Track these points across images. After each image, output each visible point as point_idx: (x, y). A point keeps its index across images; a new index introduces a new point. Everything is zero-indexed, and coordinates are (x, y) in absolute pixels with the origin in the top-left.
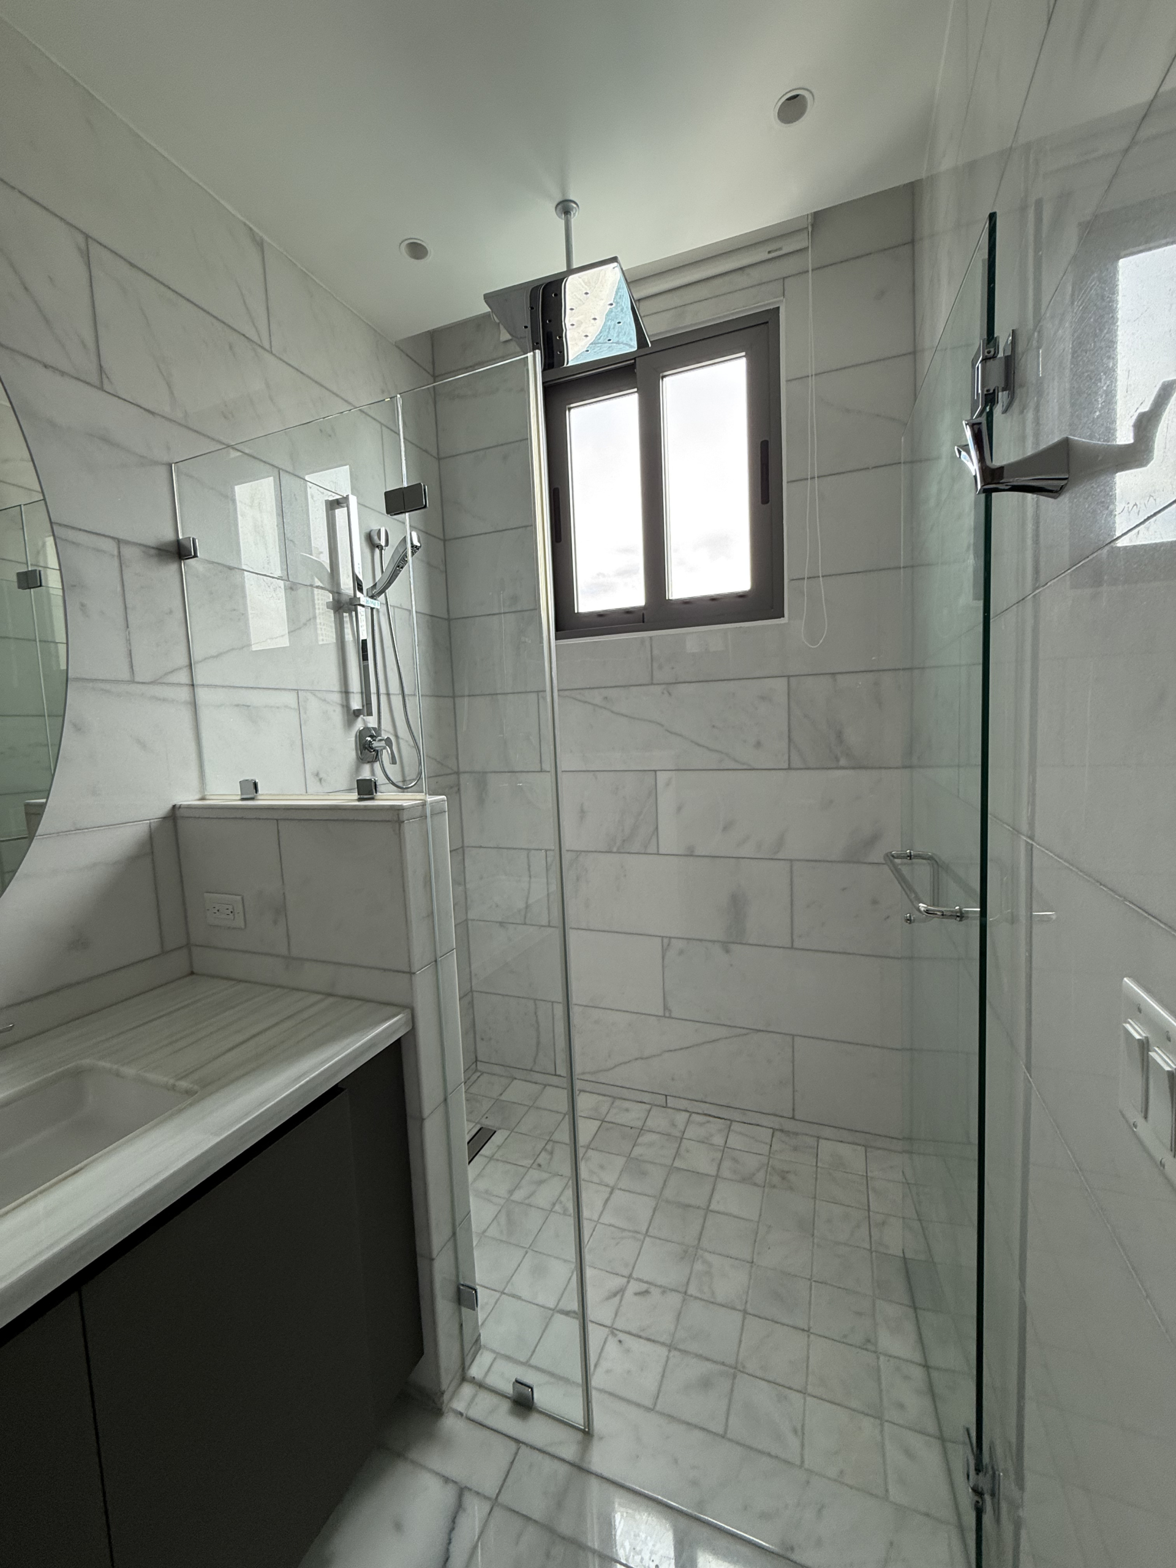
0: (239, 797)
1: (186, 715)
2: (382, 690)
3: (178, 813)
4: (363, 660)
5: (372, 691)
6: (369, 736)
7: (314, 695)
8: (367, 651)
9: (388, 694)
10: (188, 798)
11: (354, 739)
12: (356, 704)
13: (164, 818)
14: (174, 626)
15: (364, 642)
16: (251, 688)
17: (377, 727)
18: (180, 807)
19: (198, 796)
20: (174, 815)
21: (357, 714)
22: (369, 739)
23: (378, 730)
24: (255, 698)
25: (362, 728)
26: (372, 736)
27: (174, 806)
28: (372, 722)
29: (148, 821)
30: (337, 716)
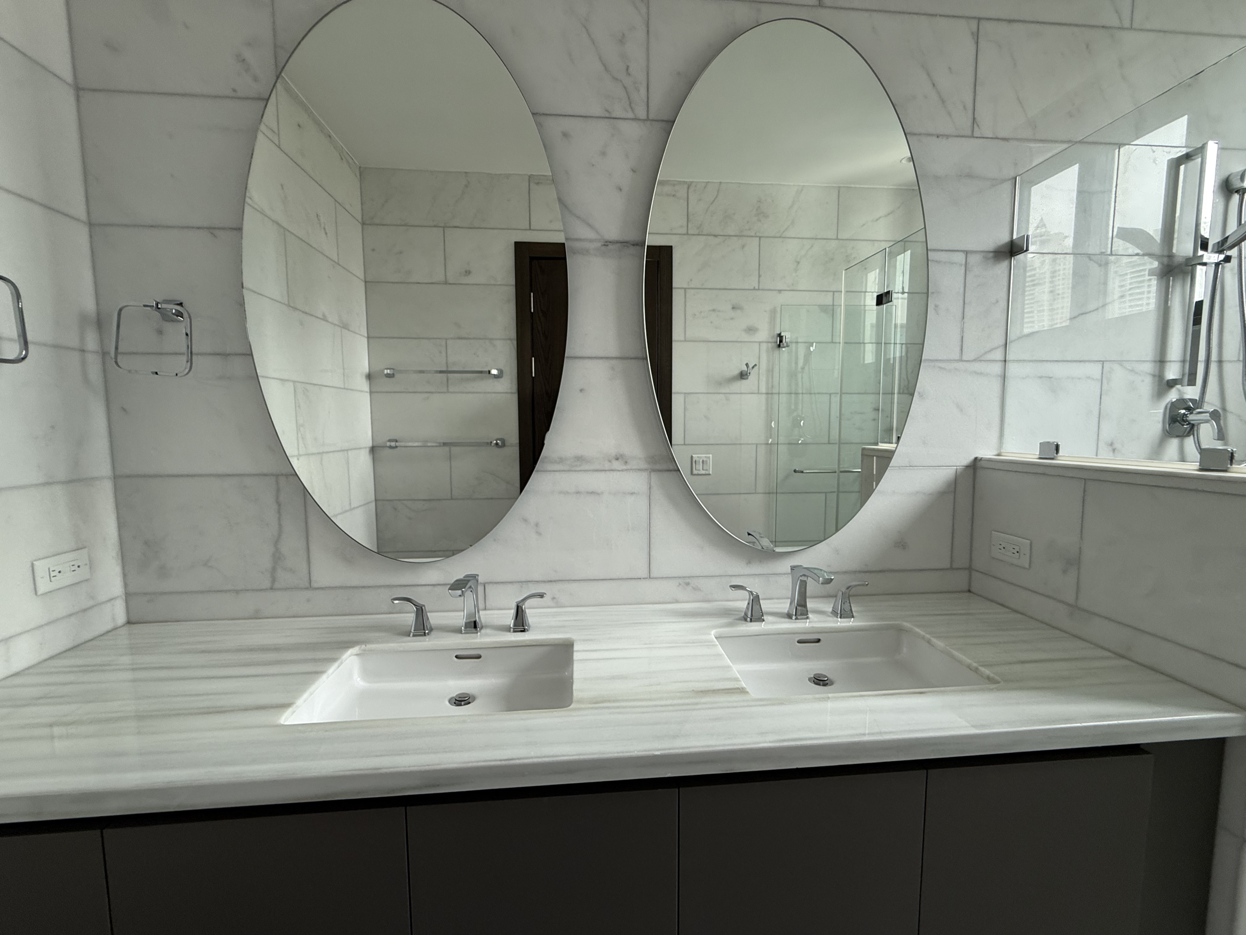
0: (1037, 457)
1: (996, 386)
2: (1214, 356)
3: (979, 464)
4: (1194, 325)
5: (1200, 359)
6: (1184, 409)
7: (1121, 365)
8: (1201, 314)
9: (1220, 362)
10: (987, 452)
11: (1162, 411)
12: (1172, 372)
13: (967, 467)
14: (998, 313)
15: (1199, 304)
16: (1056, 361)
17: (1198, 399)
18: (981, 459)
19: (996, 453)
20: (976, 465)
21: (1172, 384)
22: (1183, 411)
23: (1198, 403)
24: (1058, 370)
25: (1174, 400)
26: (1189, 409)
27: (976, 459)
28: (1191, 393)
29: (955, 468)
30: (1146, 386)
